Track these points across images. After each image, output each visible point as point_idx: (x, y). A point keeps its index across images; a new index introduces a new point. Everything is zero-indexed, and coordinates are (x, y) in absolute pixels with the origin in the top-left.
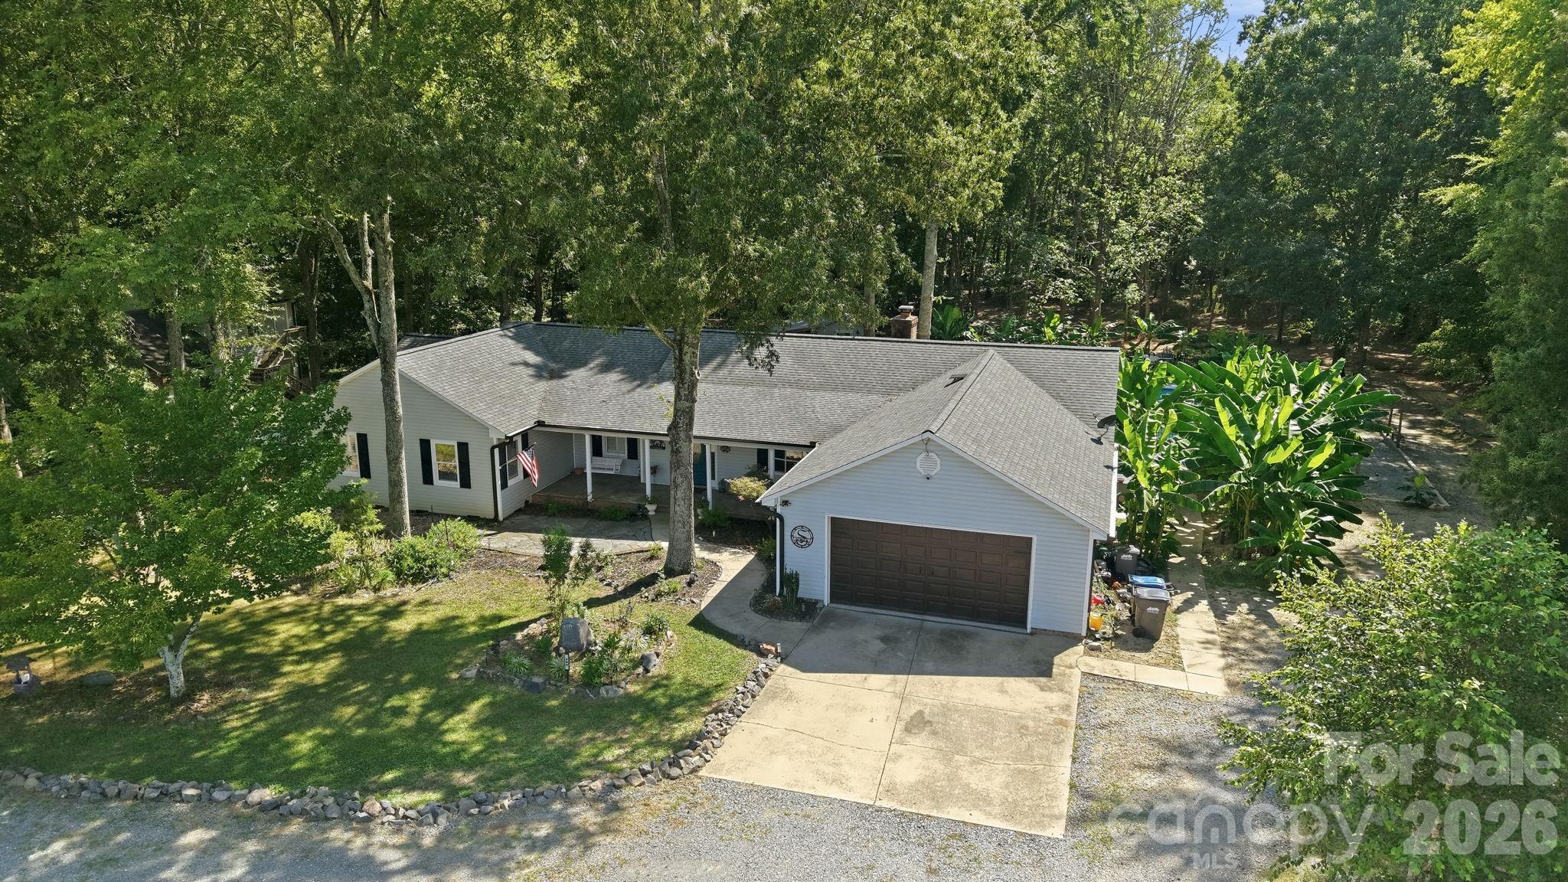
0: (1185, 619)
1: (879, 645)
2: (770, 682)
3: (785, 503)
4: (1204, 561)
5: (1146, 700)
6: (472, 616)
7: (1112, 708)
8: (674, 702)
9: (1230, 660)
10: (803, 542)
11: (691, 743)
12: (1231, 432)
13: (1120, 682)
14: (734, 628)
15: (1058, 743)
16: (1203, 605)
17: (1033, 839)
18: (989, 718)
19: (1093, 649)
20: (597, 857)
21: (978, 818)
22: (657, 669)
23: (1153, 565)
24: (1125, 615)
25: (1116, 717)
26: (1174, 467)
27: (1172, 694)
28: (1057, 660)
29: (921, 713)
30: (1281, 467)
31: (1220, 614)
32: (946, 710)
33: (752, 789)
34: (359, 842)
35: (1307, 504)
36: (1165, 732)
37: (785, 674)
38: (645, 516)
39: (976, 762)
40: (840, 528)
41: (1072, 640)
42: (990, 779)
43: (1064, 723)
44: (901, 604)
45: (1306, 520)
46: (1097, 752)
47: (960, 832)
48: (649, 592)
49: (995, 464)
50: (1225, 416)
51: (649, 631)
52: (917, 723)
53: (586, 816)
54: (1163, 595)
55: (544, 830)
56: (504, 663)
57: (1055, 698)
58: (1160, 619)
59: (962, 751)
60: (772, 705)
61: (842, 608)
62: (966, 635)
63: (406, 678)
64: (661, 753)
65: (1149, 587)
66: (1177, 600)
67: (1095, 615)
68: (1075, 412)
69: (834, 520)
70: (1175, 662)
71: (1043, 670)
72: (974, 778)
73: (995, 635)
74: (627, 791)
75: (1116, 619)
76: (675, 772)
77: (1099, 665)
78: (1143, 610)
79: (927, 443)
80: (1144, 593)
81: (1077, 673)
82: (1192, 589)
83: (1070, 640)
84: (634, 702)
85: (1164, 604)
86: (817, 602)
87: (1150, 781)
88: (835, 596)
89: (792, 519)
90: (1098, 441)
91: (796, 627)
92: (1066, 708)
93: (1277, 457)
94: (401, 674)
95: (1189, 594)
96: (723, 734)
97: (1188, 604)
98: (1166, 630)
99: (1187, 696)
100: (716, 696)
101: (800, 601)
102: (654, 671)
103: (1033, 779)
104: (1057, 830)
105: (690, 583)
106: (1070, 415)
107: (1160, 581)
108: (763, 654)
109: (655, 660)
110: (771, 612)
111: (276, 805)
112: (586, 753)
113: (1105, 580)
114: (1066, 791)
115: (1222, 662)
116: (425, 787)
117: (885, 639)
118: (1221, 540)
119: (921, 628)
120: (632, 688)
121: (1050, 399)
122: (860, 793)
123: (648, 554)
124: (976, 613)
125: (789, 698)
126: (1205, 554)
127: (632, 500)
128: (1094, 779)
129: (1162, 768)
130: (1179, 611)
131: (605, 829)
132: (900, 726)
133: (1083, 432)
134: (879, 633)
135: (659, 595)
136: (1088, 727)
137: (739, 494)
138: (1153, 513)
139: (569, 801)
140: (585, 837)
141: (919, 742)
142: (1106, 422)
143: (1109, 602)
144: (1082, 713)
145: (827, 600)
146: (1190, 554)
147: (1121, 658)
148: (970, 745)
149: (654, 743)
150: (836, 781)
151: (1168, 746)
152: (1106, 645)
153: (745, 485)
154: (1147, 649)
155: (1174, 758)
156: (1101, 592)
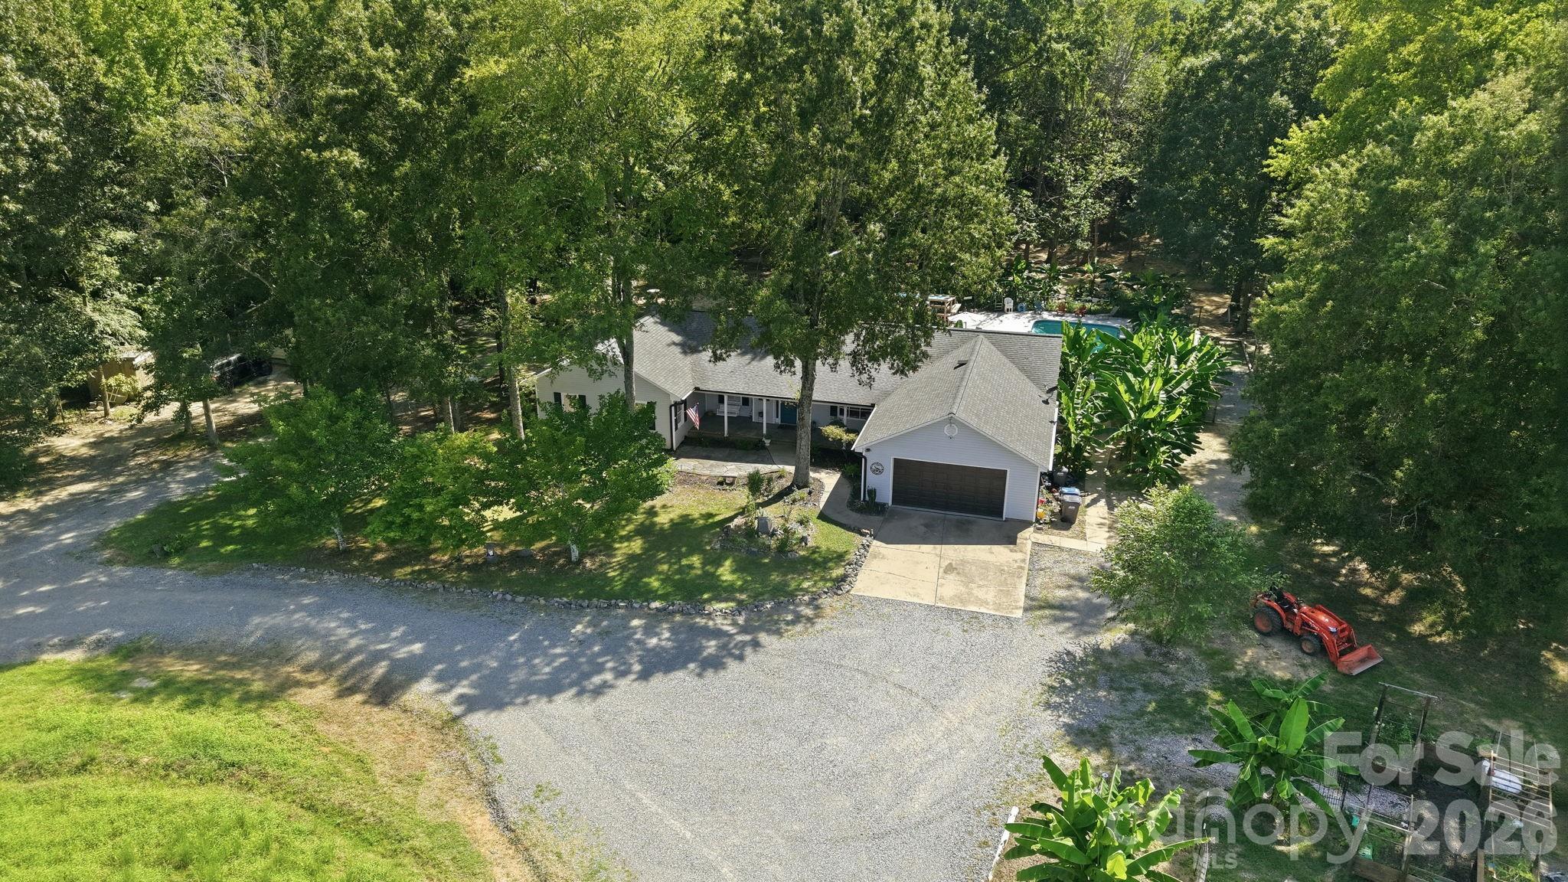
0: (1091, 510)
1: (924, 529)
2: (870, 550)
3: (868, 450)
4: (1108, 473)
5: (1065, 555)
6: (696, 515)
7: (1047, 560)
8: (826, 560)
9: (1112, 534)
10: (878, 471)
11: (843, 579)
12: (1126, 397)
13: (1052, 547)
14: (843, 521)
15: (1020, 577)
16: (1103, 502)
17: (1008, 618)
18: (985, 566)
19: (1039, 529)
20: (818, 627)
21: (983, 610)
22: (811, 543)
23: (1077, 479)
24: (1057, 509)
25: (1048, 565)
26: (1091, 420)
27: (1078, 553)
28: (1019, 535)
29: (950, 564)
30: (1153, 420)
31: (1111, 507)
32: (963, 562)
33: (877, 599)
34: (711, 623)
35: (1164, 443)
36: (1072, 572)
37: (876, 544)
38: (764, 447)
39: (980, 586)
40: (898, 463)
41: (1027, 524)
42: (989, 594)
43: (1022, 568)
44: (933, 505)
45: (1164, 453)
46: (1038, 581)
47: (975, 616)
48: (788, 499)
49: (988, 430)
50: (1122, 388)
51: (801, 523)
52: (950, 569)
53: (808, 612)
54: (1078, 499)
55: (790, 617)
56: (733, 541)
57: (1019, 556)
58: (1075, 513)
59: (972, 582)
60: (875, 561)
61: (899, 507)
62: (970, 522)
63: (684, 549)
64: (829, 584)
65: (1071, 494)
66: (1088, 499)
67: (1040, 510)
68: (1033, 381)
69: (896, 460)
70: (1083, 536)
71: (1011, 540)
72: (980, 593)
73: (985, 522)
74: (820, 601)
75: (1052, 512)
76: (840, 592)
77: (1042, 538)
78: (1067, 507)
79: (951, 420)
80: (1067, 498)
81: (1029, 543)
82: (1097, 492)
83: (1026, 524)
84: (805, 560)
85: (1077, 505)
86: (885, 504)
87: (1062, 594)
88: (894, 501)
89: (871, 459)
90: (1046, 402)
91: (876, 519)
92: (1024, 561)
93: (1151, 415)
94: (680, 547)
95: (1095, 495)
96: (856, 575)
97: (1094, 502)
98: (1079, 518)
99: (1086, 554)
100: (847, 557)
101: (878, 504)
102: (809, 544)
103: (1008, 593)
104: (1019, 613)
105: (810, 493)
106: (1031, 384)
107: (1077, 491)
108: (863, 535)
109: (809, 539)
110: (860, 510)
111: (664, 609)
112: (793, 585)
113: (1048, 488)
114: (1023, 598)
115: (1108, 535)
116: (726, 600)
117: (926, 526)
118: (1120, 458)
119: (944, 520)
120: (802, 553)
121: (1017, 372)
122: (929, 600)
123: (778, 474)
124: (975, 510)
125: (883, 557)
126: (1110, 468)
127: (752, 435)
128: (1035, 593)
129: (1069, 587)
130: (1088, 506)
131: (817, 616)
132: (942, 570)
133: (1037, 394)
134: (922, 522)
135: (794, 501)
136: (1035, 568)
137: (828, 437)
138: (1078, 446)
139: (798, 605)
140: (809, 620)
141: (951, 577)
142: (1051, 390)
143: (1048, 502)
144: (1031, 562)
145: (890, 503)
146: (1100, 468)
147: (1052, 534)
148: (977, 579)
149: (823, 579)
150: (917, 595)
151: (1073, 578)
152: (1045, 527)
153: (832, 431)
154: (1067, 529)
155: (1076, 583)
156: (1046, 496)
